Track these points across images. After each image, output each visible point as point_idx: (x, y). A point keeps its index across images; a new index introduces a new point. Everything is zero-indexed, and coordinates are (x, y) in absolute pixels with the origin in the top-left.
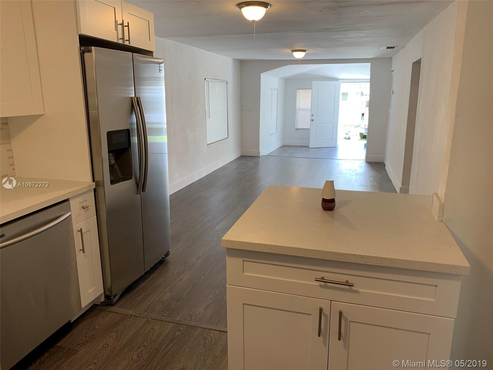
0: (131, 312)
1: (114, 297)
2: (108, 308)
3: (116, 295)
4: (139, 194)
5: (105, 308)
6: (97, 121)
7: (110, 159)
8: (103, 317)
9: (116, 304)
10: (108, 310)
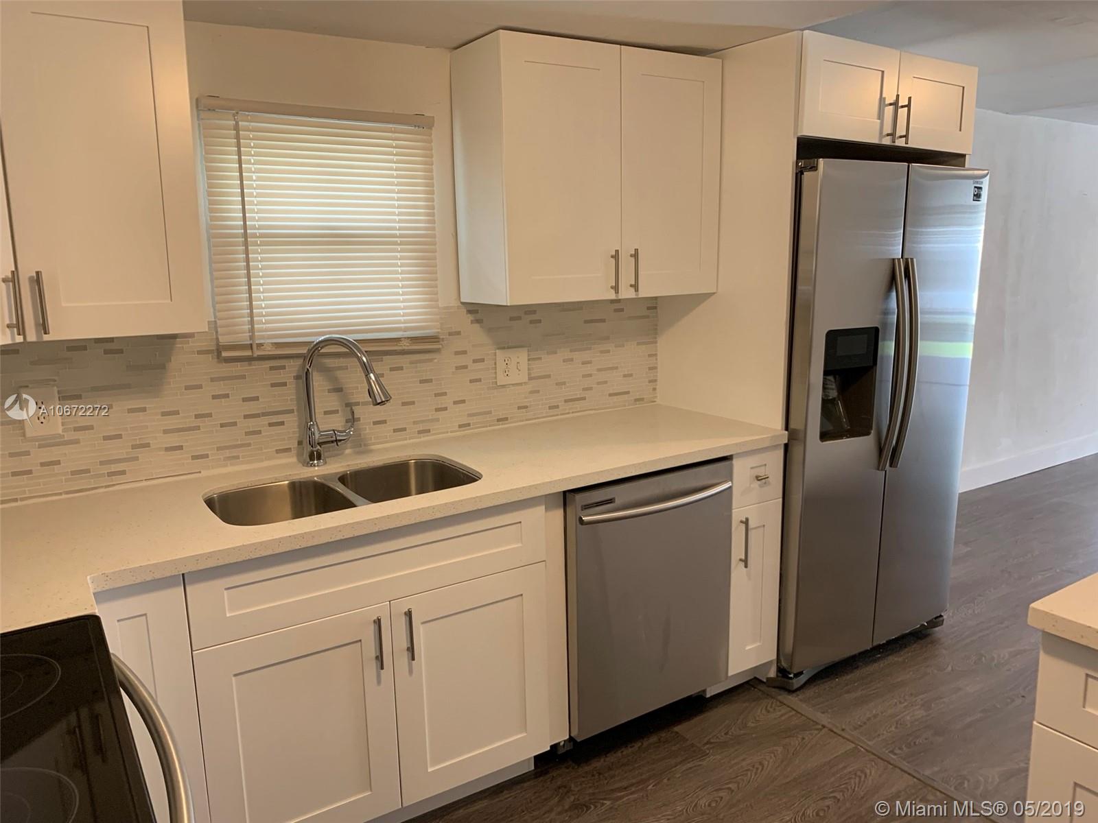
0: (824, 719)
1: (797, 675)
2: (780, 695)
3: (801, 673)
4: (882, 470)
5: (773, 691)
6: (809, 307)
7: (828, 388)
8: (766, 707)
9: (798, 692)
10: (780, 698)
